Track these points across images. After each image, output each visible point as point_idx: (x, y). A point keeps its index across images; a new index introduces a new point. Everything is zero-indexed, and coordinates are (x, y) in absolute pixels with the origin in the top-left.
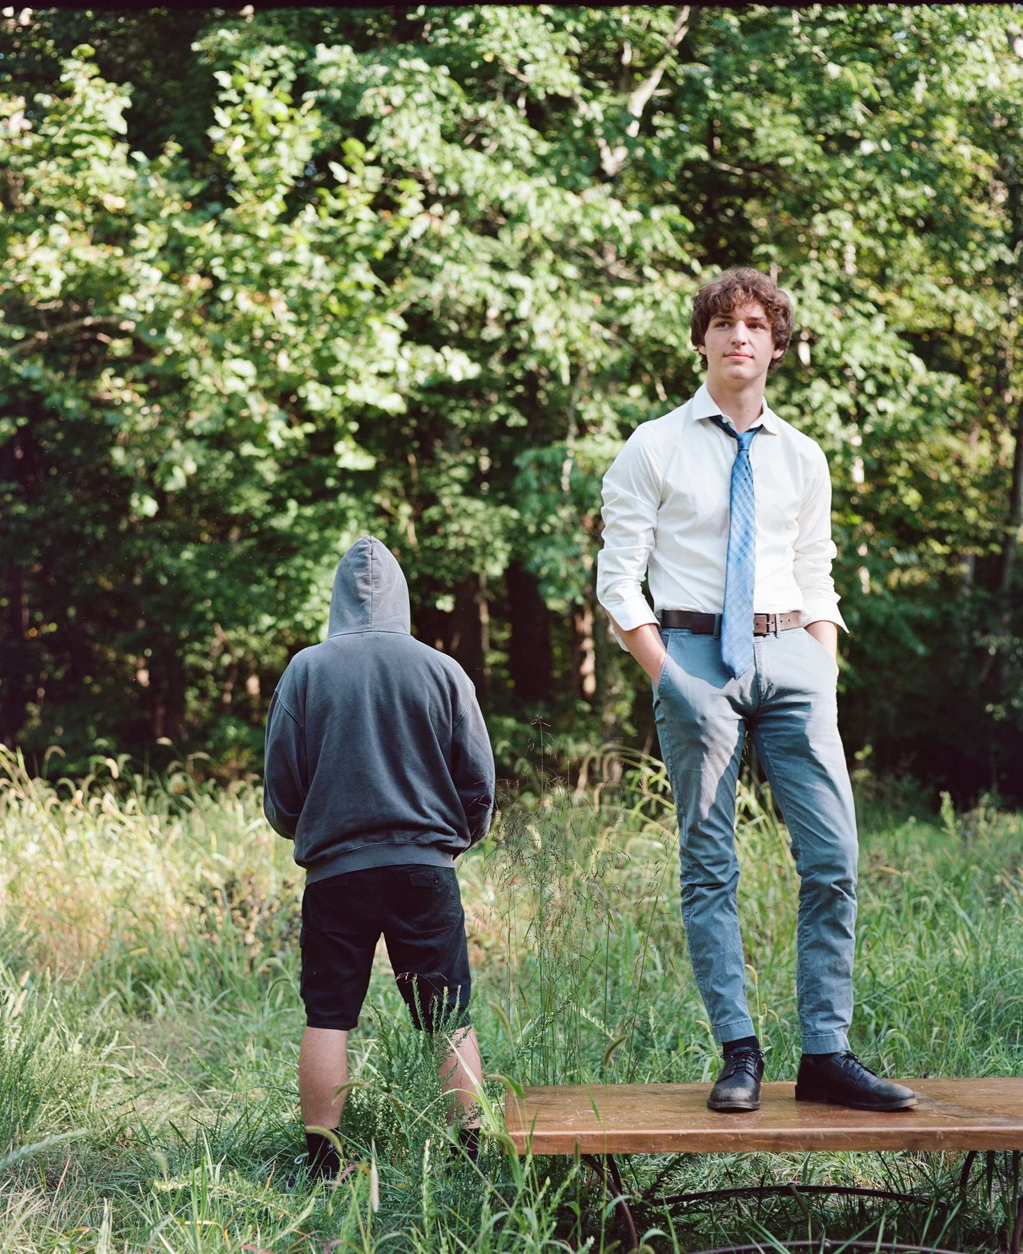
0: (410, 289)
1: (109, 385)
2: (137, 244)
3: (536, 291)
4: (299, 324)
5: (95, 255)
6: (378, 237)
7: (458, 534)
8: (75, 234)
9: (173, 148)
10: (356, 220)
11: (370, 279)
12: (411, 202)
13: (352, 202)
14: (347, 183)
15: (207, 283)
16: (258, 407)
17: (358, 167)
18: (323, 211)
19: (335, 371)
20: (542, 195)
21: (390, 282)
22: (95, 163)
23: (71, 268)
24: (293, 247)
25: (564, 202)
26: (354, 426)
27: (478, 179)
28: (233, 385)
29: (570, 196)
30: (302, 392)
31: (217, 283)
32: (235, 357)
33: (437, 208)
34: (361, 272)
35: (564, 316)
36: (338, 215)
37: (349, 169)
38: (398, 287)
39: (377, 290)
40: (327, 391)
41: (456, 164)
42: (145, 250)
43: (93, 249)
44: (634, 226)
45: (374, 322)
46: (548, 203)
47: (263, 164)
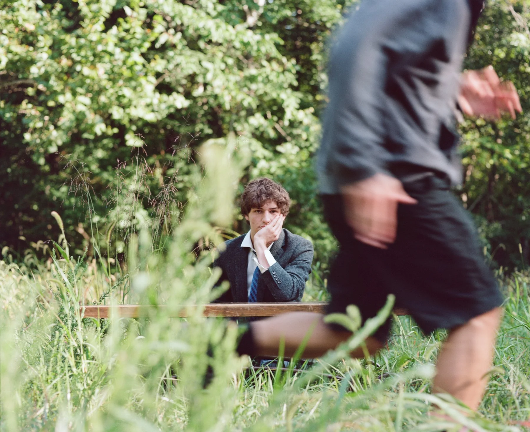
0: (158, 64)
1: (26, 107)
2: (40, 44)
3: (215, 70)
4: (109, 80)
5: (20, 50)
6: (144, 41)
7: (182, 181)
8: (11, 39)
9: (59, 7)
10: (134, 33)
11: (141, 60)
12: (159, 26)
13: (133, 25)
14: (131, 16)
15: (70, 63)
16: (91, 117)
17: (137, 8)
18: (121, 29)
19: (125, 101)
20: (218, 27)
21: (149, 61)
22: (21, 8)
23: (10, 56)
24: (107, 44)
25: (227, 30)
26: (134, 128)
27: (189, 19)
28: (80, 108)
29: (230, 27)
30: (110, 111)
31: (74, 62)
32: (81, 94)
33: (172, 31)
34: (136, 57)
35: (228, 80)
36: (127, 31)
37: (133, 9)
38: (153, 64)
39: (144, 66)
40: (121, 110)
41: (180, 12)
42: (43, 47)
43: (19, 46)
44: (258, 42)
45: (143, 80)
46: (220, 30)
47: (94, 7)
